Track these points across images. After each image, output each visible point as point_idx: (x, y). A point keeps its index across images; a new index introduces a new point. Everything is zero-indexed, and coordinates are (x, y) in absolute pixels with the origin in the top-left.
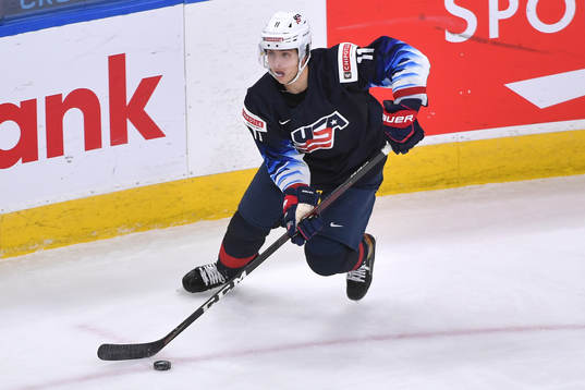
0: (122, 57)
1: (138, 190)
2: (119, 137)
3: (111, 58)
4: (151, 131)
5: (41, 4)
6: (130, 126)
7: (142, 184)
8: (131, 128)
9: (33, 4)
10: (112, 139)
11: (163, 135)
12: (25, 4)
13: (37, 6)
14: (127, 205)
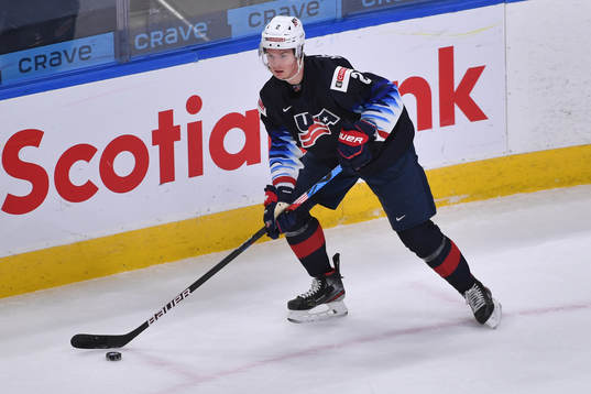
0: (450, 49)
1: (464, 166)
2: (447, 119)
3: (441, 50)
4: (475, 114)
5: (380, 2)
6: (457, 110)
7: (467, 160)
8: (458, 112)
9: (373, 3)
10: (441, 121)
11: (485, 118)
12: (367, 2)
13: (376, 5)
14: (454, 179)
